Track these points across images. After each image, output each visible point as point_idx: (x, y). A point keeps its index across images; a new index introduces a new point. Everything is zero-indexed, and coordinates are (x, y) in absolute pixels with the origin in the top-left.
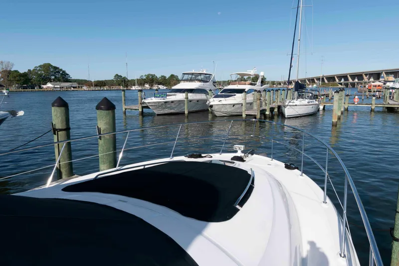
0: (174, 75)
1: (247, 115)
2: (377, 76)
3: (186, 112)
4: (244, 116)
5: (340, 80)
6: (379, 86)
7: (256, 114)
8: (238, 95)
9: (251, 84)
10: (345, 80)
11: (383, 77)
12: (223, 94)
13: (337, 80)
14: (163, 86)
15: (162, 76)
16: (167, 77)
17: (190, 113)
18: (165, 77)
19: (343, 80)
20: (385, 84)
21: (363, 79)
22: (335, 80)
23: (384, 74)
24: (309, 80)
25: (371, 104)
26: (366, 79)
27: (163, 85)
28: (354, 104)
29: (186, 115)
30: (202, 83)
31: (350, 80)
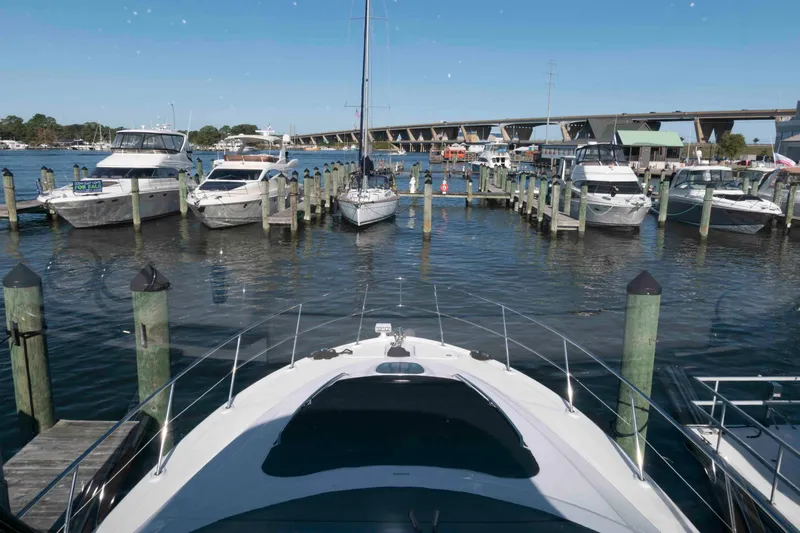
0: (44, 116)
1: (271, 224)
2: (452, 131)
3: (137, 222)
4: (266, 226)
5: (395, 138)
6: (460, 152)
7: (291, 222)
8: (250, 183)
9: (270, 160)
10: (403, 138)
11: (462, 134)
12: (217, 180)
13: (391, 138)
14: (16, 143)
15: (11, 118)
16: (26, 121)
17: (144, 221)
18: (19, 120)
19: (400, 137)
20: (467, 148)
21: (431, 136)
22: (387, 138)
23: (462, 130)
24: (342, 136)
25: (467, 194)
26: (436, 137)
27: (16, 140)
28: (441, 193)
29: (137, 229)
30: (169, 156)
31: (412, 139)
